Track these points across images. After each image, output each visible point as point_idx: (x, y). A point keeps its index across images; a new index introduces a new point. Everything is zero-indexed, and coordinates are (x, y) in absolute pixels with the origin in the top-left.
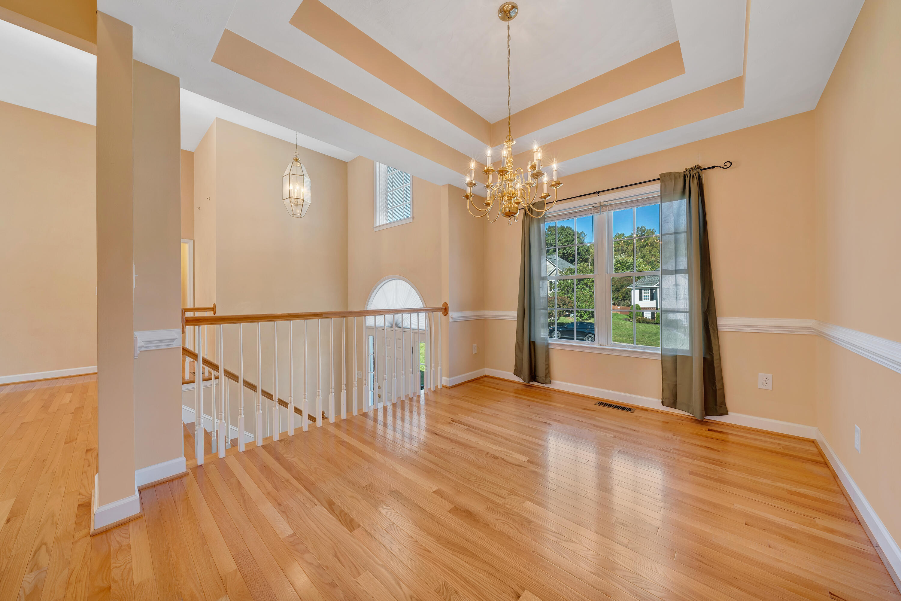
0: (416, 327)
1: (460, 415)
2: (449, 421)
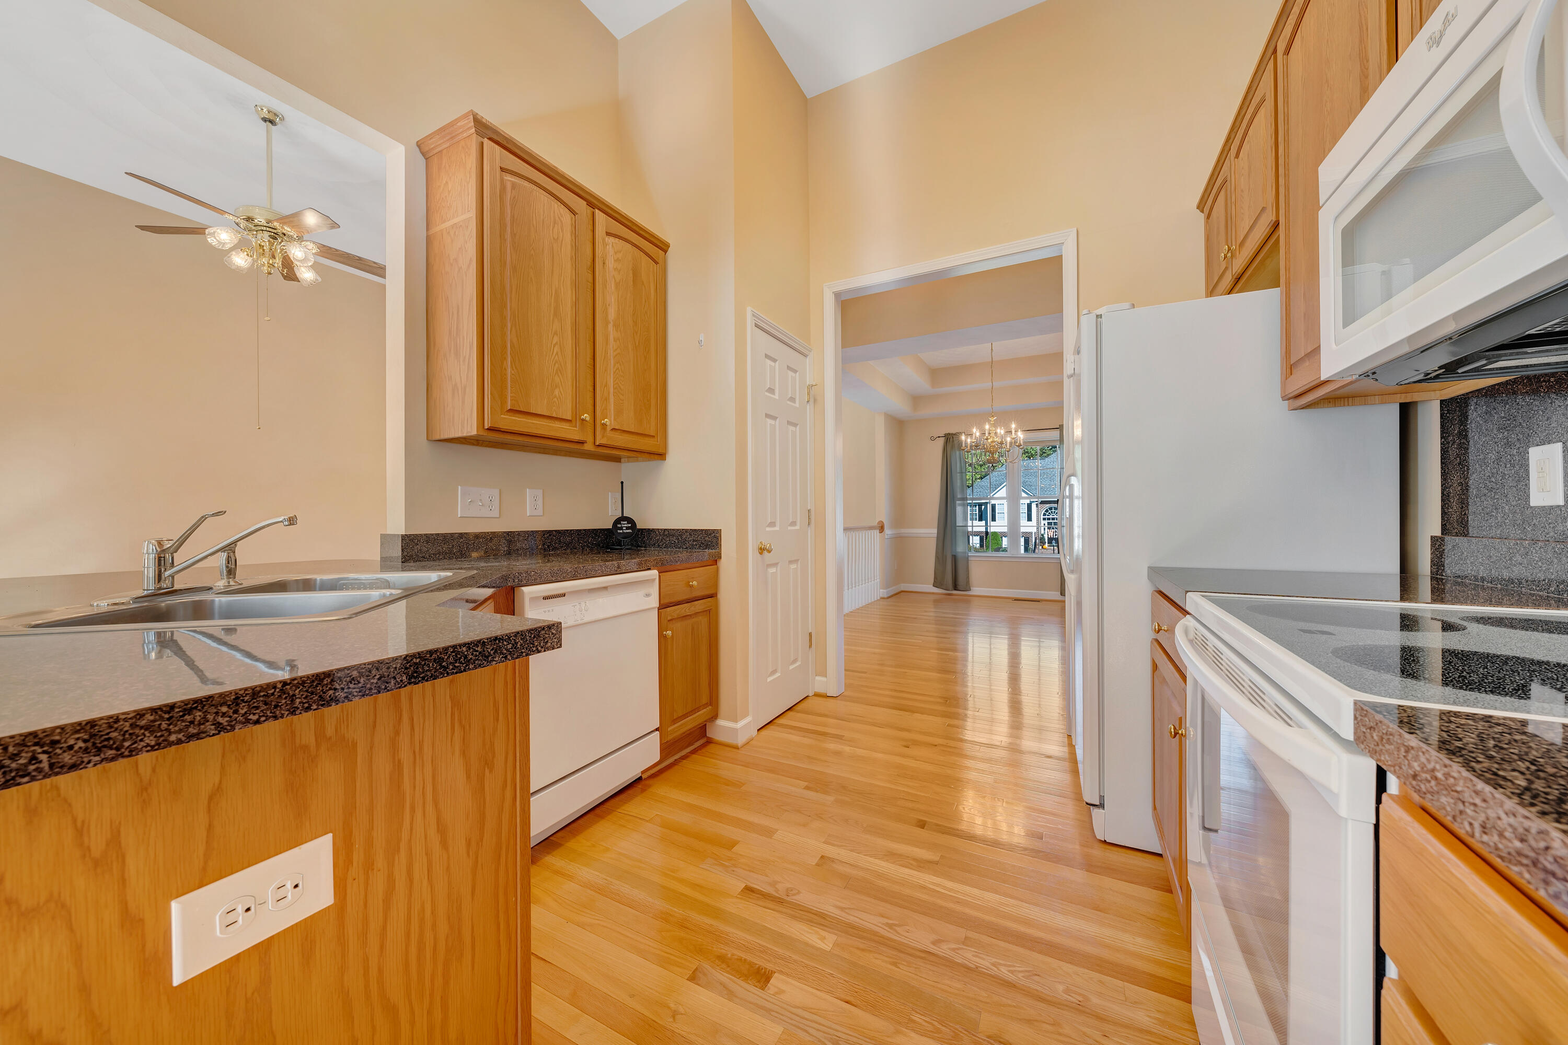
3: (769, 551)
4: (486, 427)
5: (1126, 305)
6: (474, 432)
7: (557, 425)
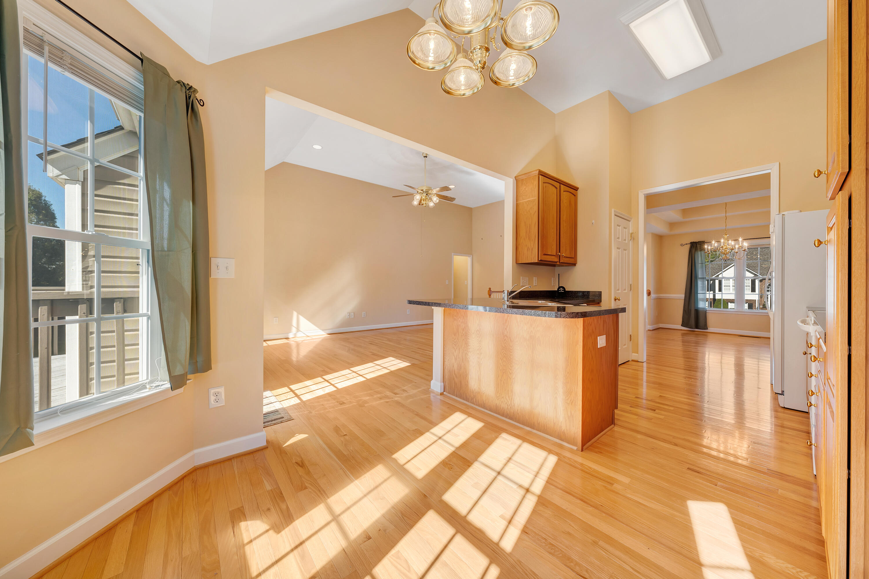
3: (619, 300)
4: (539, 260)
5: (797, 211)
6: (536, 261)
7: (548, 257)
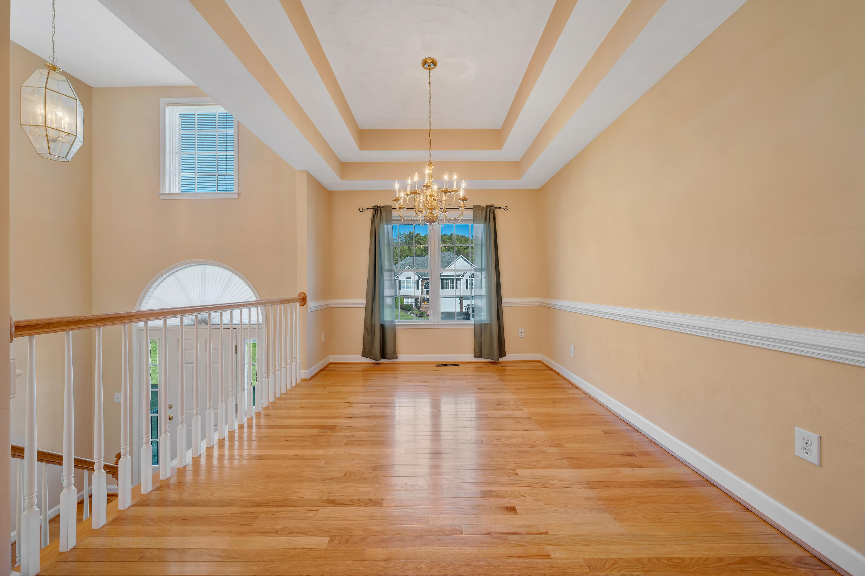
0: (255, 322)
1: (350, 398)
2: (348, 404)
